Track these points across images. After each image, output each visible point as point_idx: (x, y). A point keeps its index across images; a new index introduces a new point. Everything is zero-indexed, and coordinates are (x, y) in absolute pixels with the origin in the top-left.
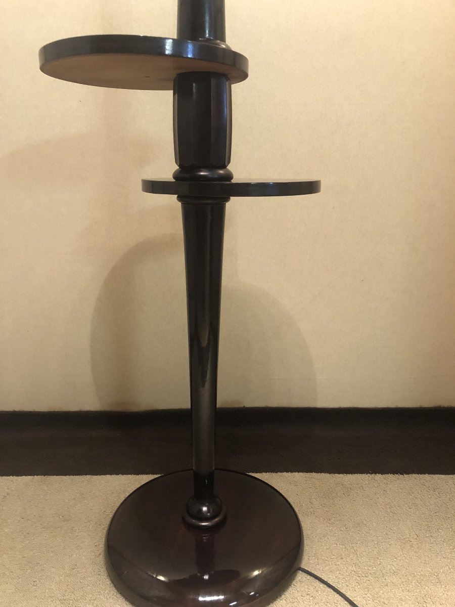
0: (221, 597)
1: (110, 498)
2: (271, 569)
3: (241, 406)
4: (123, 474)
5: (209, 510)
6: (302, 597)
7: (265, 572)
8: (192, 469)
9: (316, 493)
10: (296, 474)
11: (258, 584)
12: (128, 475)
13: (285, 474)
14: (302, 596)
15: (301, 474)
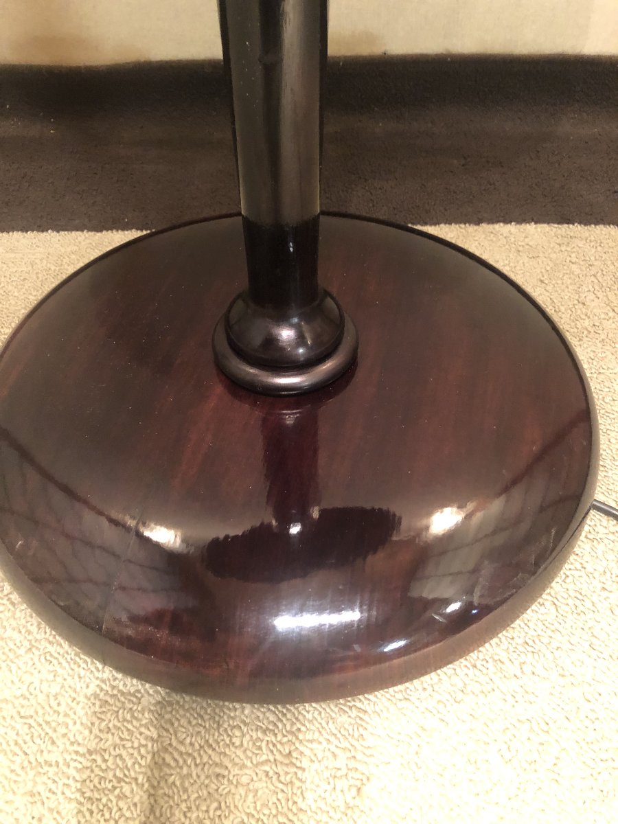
0: (352, 616)
1: (16, 294)
2: (496, 506)
3: (376, 50)
4: (58, 228)
5: (300, 339)
6: (606, 594)
7: (479, 516)
8: (239, 214)
9: (593, 278)
10: (531, 228)
11: (463, 561)
12: (74, 233)
13: (500, 227)
14: (604, 589)
15: (544, 227)
